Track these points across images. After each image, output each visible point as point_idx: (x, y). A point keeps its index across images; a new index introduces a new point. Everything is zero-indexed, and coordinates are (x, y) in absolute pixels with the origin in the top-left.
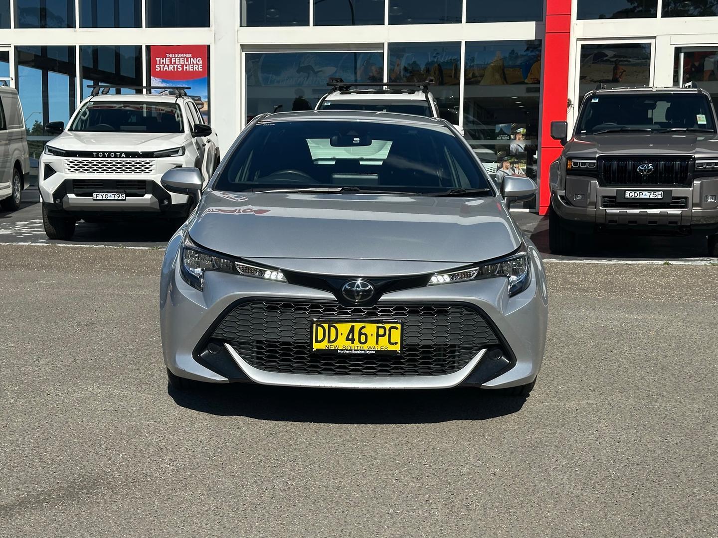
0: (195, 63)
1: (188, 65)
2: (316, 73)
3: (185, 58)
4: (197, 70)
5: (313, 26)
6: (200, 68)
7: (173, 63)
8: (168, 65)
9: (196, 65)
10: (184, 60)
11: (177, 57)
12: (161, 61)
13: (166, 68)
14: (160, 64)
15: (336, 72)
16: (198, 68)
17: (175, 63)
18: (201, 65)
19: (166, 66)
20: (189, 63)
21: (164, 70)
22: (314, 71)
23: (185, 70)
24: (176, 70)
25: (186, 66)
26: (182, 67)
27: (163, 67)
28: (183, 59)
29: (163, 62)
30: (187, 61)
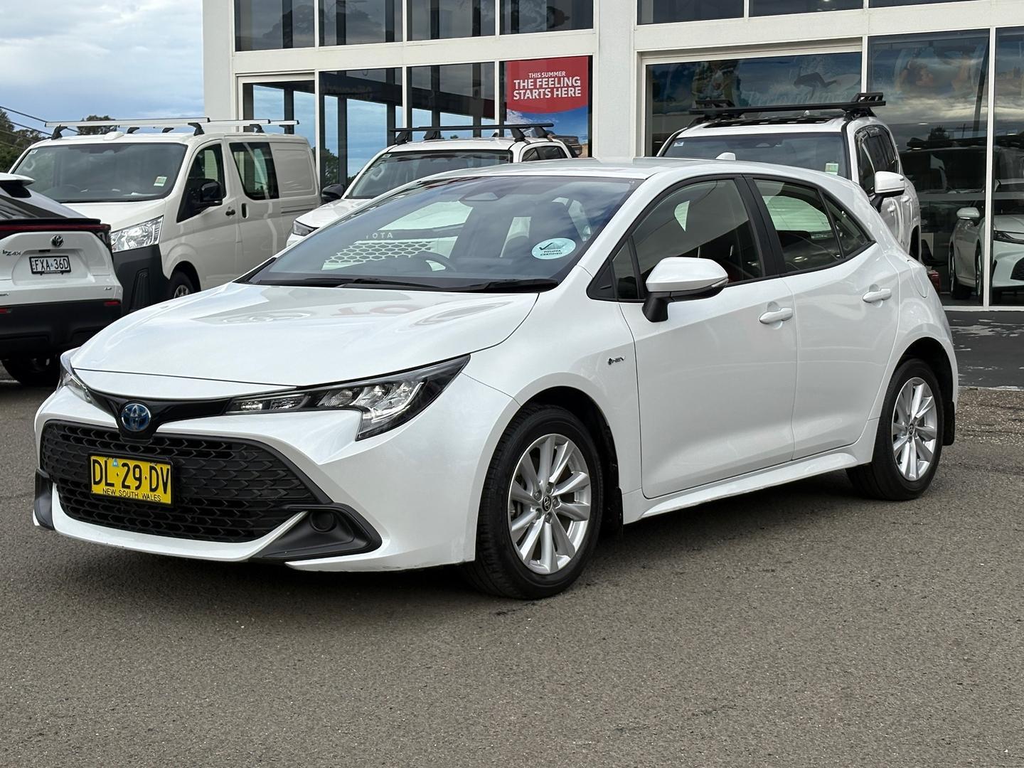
0: (570, 85)
1: (560, 89)
2: (827, 84)
3: (556, 79)
4: (573, 95)
5: (749, 16)
6: (577, 92)
7: (538, 87)
8: (531, 90)
9: (571, 88)
10: (554, 81)
11: (545, 78)
12: (522, 84)
13: (528, 94)
14: (519, 89)
16: (574, 93)
17: (541, 87)
18: (580, 88)
19: (528, 91)
20: (562, 85)
21: (526, 98)
22: (822, 80)
23: (555, 96)
24: (542, 97)
25: (557, 91)
26: (552, 92)
27: (525, 94)
28: (553, 79)
29: (524, 86)
30: (559, 83)
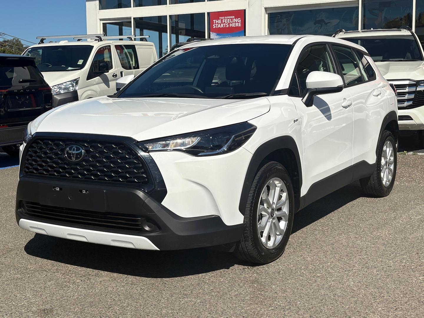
0: (237, 22)
1: (232, 23)
2: (326, 24)
3: (231, 19)
4: (238, 26)
7: (223, 23)
8: (220, 24)
11: (226, 19)
12: (216, 22)
13: (219, 26)
14: (215, 24)
15: (339, 23)
16: (238, 25)
18: (240, 23)
20: (233, 22)
22: (324, 22)
23: (230, 26)
24: (225, 27)
25: (231, 24)
27: (218, 25)
28: (229, 19)
29: (217, 22)
